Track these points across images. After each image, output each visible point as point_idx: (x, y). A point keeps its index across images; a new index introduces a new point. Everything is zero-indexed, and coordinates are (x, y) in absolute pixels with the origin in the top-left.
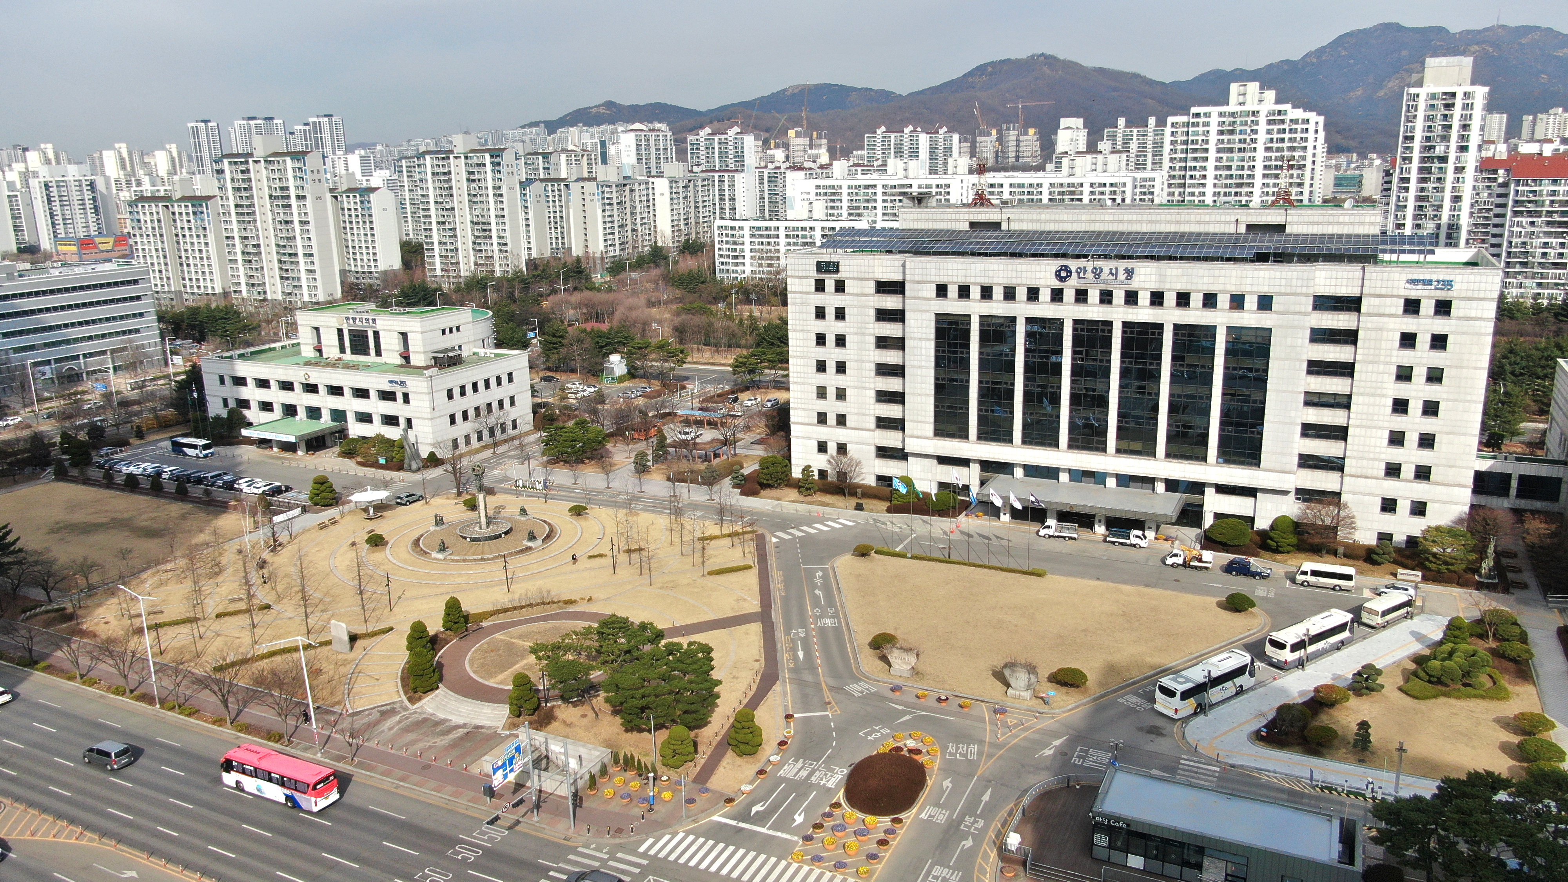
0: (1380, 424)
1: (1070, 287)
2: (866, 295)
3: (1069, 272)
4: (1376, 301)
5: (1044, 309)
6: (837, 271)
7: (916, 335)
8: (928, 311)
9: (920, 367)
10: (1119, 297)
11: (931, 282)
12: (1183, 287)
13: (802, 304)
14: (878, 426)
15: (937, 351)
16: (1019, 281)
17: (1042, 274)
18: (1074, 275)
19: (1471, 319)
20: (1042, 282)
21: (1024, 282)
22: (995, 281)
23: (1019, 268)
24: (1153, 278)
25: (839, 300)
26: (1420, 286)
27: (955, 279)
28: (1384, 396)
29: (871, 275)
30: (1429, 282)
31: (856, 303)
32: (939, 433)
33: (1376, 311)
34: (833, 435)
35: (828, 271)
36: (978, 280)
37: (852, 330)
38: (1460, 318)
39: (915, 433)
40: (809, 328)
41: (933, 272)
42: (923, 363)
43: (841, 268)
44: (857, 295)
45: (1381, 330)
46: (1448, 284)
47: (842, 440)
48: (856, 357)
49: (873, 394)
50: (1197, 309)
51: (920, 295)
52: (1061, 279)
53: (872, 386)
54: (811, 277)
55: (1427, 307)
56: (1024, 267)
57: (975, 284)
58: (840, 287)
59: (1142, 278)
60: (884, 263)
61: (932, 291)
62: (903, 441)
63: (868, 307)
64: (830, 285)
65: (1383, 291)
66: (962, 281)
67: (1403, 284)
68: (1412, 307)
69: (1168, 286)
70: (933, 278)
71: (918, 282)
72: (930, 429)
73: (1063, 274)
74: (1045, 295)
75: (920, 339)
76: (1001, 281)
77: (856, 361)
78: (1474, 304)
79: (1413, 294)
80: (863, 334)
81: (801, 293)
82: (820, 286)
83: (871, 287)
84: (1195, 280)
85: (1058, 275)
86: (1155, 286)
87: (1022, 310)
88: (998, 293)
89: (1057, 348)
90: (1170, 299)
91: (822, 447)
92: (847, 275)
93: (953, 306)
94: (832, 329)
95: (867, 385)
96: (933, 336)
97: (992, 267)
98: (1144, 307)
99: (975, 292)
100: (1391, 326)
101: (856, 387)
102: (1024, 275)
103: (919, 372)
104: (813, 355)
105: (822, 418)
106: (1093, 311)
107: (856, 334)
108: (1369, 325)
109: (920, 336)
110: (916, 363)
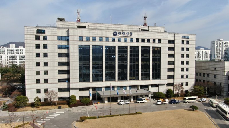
0: (180, 67)
1: (117, 37)
2: (55, 41)
3: (117, 34)
4: (177, 41)
5: (111, 43)
6: (45, 33)
7: (73, 52)
8: (77, 44)
9: (74, 61)
10: (129, 40)
11: (78, 36)
12: (143, 37)
13: (31, 44)
14: (59, 82)
15: (79, 56)
16: (103, 36)
17: (110, 34)
18: (118, 34)
19: (192, 44)
20: (110, 36)
21: (105, 36)
22: (97, 36)
23: (103, 32)
24: (136, 35)
25: (45, 42)
26: (184, 38)
27: (85, 35)
28: (180, 61)
29: (56, 34)
30: (185, 37)
31: (51, 43)
32: (80, 81)
33: (177, 43)
34: (42, 86)
35: (41, 33)
36: (92, 35)
37: (50, 52)
38: (190, 44)
39: (73, 82)
40: (33, 51)
41: (78, 33)
42: (75, 60)
43: (46, 32)
44: (52, 40)
45: (178, 47)
46: (188, 38)
47: (46, 88)
48: (51, 60)
49: (57, 71)
50: (146, 43)
51: (74, 40)
52: (115, 35)
53: (57, 69)
54: (34, 35)
55: (185, 42)
56: (105, 32)
57: (91, 36)
58: (45, 38)
59: (134, 35)
60: (61, 31)
61: (77, 39)
62: (69, 85)
63: (56, 44)
64: (41, 37)
65: (178, 39)
66: (87, 35)
67: (181, 37)
68: (183, 42)
69: (140, 37)
70: (78, 35)
71: (73, 36)
72: (78, 80)
73: (115, 34)
74: (111, 39)
75: (74, 53)
76: (98, 36)
77: (51, 61)
78: (192, 41)
79: (183, 40)
80: (54, 53)
81: (30, 40)
82: (38, 38)
83: (56, 38)
84: (145, 36)
85: (114, 34)
86: (137, 37)
87: (104, 44)
88: (98, 39)
89: (114, 54)
90: (140, 40)
91: (38, 91)
92: (48, 34)
93: (84, 43)
94: (42, 52)
95: (55, 69)
96: (78, 52)
97: (96, 32)
98: (135, 42)
99: (91, 39)
100: (180, 46)
101: (51, 70)
102: (105, 34)
103: (74, 63)
104: (35, 60)
105: (38, 81)
106: (123, 44)
107: (51, 53)
108: (177, 46)
109: (74, 52)
110: (73, 60)
